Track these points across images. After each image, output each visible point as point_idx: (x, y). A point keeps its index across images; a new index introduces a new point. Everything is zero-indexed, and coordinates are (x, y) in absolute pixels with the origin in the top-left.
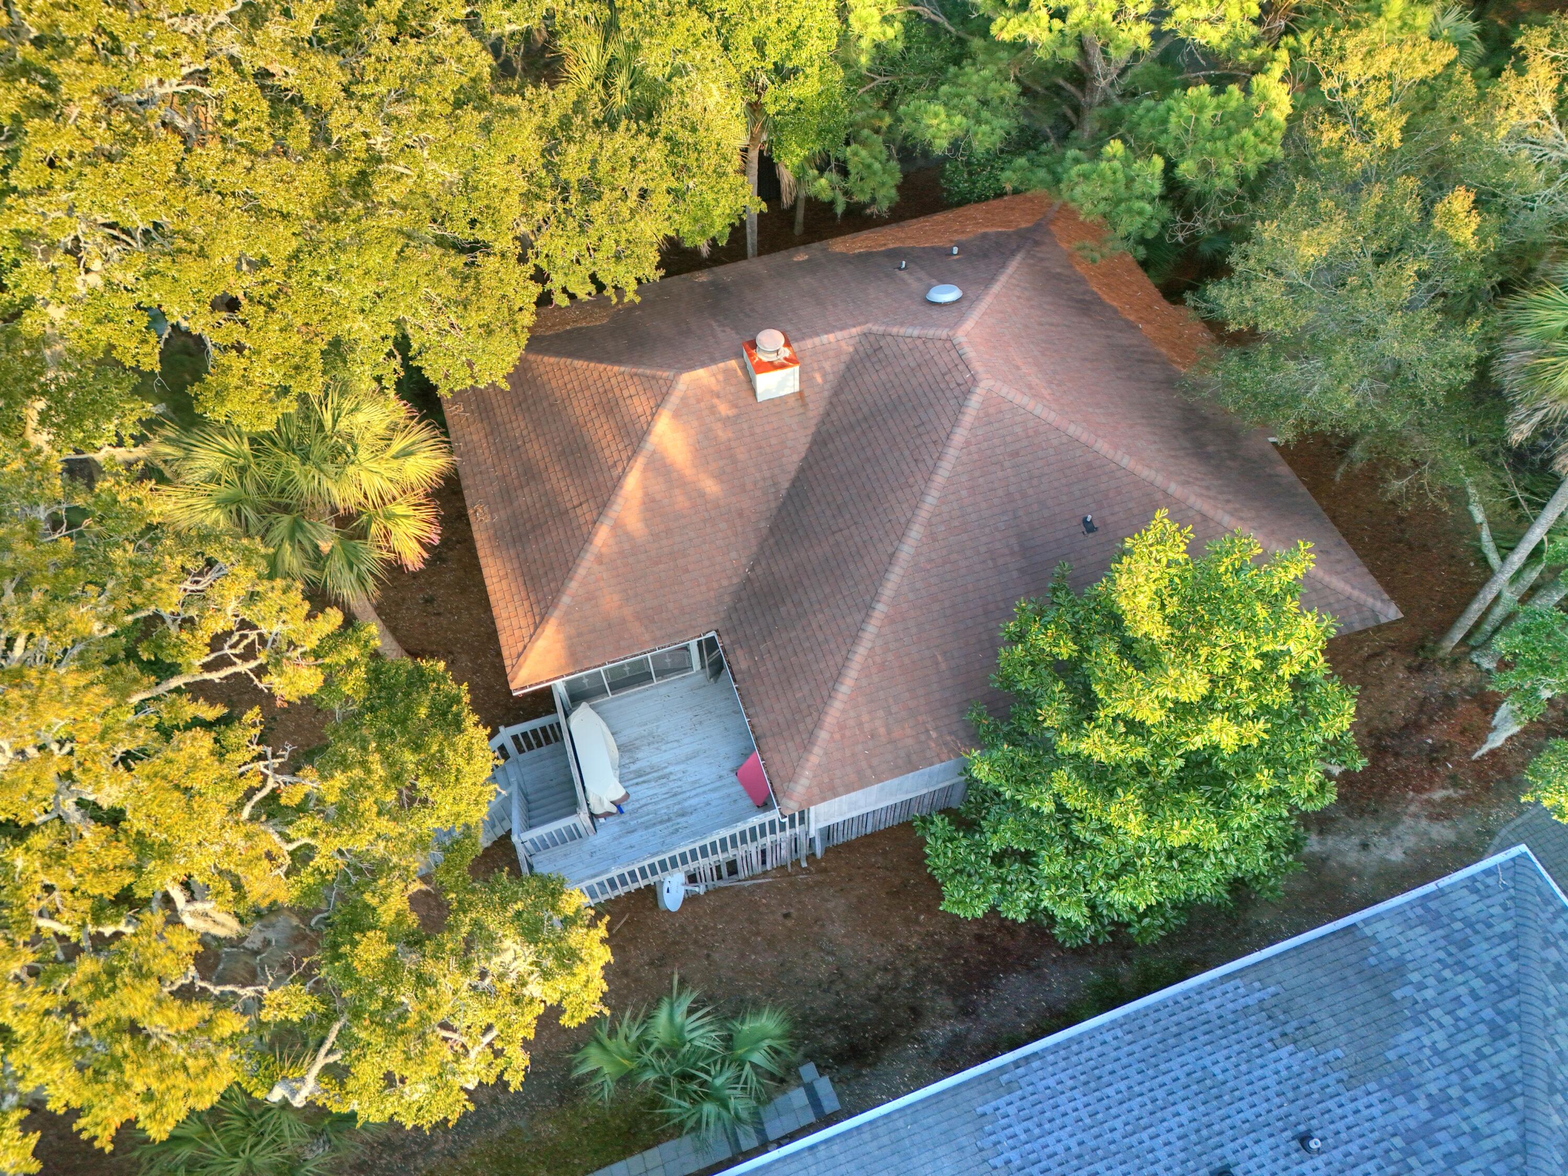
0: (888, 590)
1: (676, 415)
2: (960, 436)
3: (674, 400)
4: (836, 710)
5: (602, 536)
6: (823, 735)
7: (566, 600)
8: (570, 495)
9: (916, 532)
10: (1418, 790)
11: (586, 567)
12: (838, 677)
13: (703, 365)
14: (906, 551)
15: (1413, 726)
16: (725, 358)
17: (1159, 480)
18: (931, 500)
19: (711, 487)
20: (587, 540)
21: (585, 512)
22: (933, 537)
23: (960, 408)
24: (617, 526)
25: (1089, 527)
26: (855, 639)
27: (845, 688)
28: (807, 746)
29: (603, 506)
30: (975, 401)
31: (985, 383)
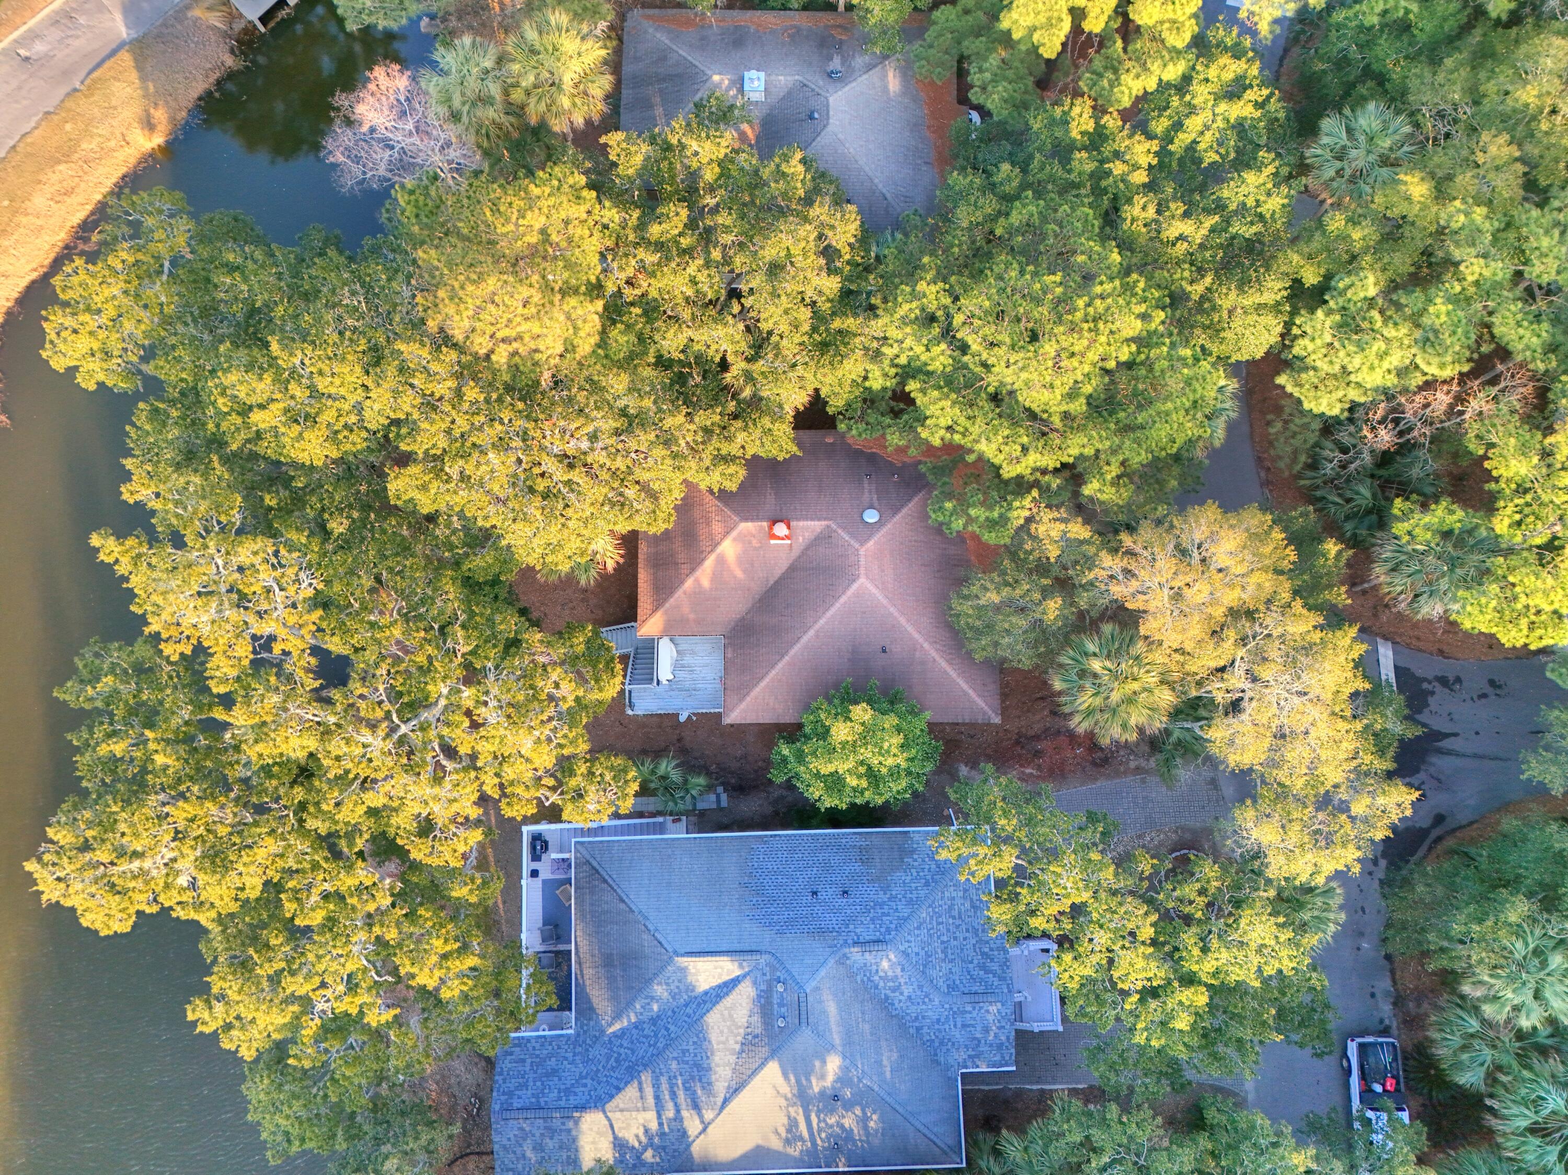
0: (792, 652)
1: (735, 540)
2: (843, 599)
3: (734, 533)
4: (757, 690)
5: (689, 583)
6: (748, 699)
7: (667, 605)
8: (681, 557)
9: (811, 633)
10: (1022, 766)
11: (679, 593)
12: (762, 678)
13: (752, 520)
14: (805, 639)
15: (1037, 738)
16: (762, 520)
17: (921, 640)
18: (822, 622)
19: (739, 574)
20: (682, 582)
21: (684, 569)
22: (817, 636)
23: (849, 586)
24: (697, 581)
25: (884, 651)
26: (773, 667)
27: (763, 684)
28: (741, 700)
29: (693, 570)
30: (855, 587)
31: (862, 580)
